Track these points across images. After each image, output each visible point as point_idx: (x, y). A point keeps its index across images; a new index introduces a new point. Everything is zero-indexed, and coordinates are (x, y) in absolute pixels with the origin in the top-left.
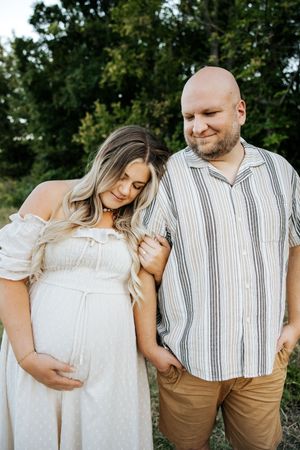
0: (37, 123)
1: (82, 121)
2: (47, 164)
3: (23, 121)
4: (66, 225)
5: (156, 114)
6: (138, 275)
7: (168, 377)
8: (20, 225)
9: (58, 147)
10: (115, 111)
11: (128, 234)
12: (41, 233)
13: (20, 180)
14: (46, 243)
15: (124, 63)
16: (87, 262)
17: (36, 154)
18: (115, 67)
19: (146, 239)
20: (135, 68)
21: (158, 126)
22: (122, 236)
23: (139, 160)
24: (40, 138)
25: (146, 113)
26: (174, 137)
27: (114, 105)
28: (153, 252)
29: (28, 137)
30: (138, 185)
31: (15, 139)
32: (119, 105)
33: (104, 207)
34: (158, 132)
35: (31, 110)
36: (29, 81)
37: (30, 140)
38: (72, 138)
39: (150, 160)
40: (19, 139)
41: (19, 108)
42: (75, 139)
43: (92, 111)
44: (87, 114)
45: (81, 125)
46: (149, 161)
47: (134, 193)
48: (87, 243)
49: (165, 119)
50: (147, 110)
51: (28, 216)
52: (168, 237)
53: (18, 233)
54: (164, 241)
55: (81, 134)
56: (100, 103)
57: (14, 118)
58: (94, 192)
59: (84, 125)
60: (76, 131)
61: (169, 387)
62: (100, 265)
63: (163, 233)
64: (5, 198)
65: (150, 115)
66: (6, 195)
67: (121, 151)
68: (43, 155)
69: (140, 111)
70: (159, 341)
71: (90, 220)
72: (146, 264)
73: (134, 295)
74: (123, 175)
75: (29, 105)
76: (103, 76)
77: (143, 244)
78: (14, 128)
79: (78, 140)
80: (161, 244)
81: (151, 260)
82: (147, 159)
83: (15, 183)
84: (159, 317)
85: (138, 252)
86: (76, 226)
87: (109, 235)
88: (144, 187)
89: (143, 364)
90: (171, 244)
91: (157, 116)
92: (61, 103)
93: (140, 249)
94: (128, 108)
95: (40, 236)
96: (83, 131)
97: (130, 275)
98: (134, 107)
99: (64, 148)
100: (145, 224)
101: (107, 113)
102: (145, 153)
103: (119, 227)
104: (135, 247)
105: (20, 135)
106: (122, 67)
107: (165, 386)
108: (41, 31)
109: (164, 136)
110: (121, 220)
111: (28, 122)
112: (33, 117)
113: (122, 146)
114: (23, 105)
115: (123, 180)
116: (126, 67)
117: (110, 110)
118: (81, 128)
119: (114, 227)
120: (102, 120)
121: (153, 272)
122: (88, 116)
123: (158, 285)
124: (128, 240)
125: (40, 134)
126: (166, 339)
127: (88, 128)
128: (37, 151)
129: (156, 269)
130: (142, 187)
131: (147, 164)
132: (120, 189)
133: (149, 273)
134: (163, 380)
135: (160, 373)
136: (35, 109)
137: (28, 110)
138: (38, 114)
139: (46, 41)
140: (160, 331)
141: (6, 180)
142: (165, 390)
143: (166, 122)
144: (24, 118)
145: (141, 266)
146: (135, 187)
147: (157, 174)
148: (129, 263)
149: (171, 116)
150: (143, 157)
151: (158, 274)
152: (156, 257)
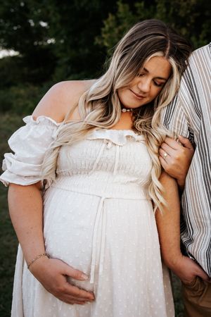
0: (58, 25)
1: (105, 22)
2: (69, 68)
3: (44, 24)
4: (81, 126)
5: (182, 13)
6: (159, 179)
7: (194, 290)
8: (32, 128)
9: (81, 50)
10: (139, 11)
11: (148, 136)
12: (55, 136)
13: (42, 86)
14: (61, 146)
16: (105, 165)
17: (57, 59)
19: (168, 141)
21: (184, 25)
22: (141, 137)
23: (159, 54)
24: (62, 41)
25: (171, 11)
26: (201, 36)
27: (137, 5)
28: (174, 154)
29: (50, 41)
30: (159, 81)
31: (36, 43)
32: (142, 4)
33: (123, 106)
34: (184, 31)
35: (52, 12)
37: (51, 44)
38: (94, 40)
39: (171, 53)
40: (40, 43)
41: (39, 11)
42: (97, 41)
43: (115, 12)
44: (110, 15)
45: (104, 26)
46: (170, 55)
47: (155, 90)
48: (104, 145)
49: (191, 17)
50: (172, 9)
51: (41, 118)
52: (191, 138)
53: (30, 137)
54: (186, 142)
55: (104, 35)
56: (123, 2)
57: (35, 22)
58: (112, 88)
59: (107, 26)
60: (99, 33)
61: (194, 300)
62: (118, 169)
63: (186, 133)
64: (27, 105)
65: (175, 14)
66: (27, 102)
67: (140, 45)
68: (66, 59)
69: (164, 10)
70: (184, 250)
71: (107, 120)
72: (167, 167)
73: (155, 201)
74: (142, 71)
75: (50, 7)
77: (164, 146)
78: (34, 31)
79: (100, 43)
80: (184, 145)
81: (173, 162)
82: (167, 52)
83: (36, 88)
84: (183, 225)
85: (159, 154)
86: (91, 127)
87: (128, 137)
88: (165, 84)
89: (167, 276)
90: (194, 146)
91: (183, 15)
92: (82, 4)
93: (161, 151)
94: (152, 7)
95: (53, 139)
96: (105, 33)
97: (151, 180)
98: (158, 6)
99: (87, 51)
100: (166, 124)
101: (130, 14)
102: (166, 46)
103: (139, 129)
104: (156, 149)
105: (41, 40)
107: (190, 299)
109: (190, 36)
110: (141, 121)
111: (49, 25)
112: (54, 20)
113: (141, 39)
114: (44, 7)
115: (141, 75)
117: (133, 10)
118: (103, 29)
119: (134, 128)
120: (125, 21)
121: (176, 175)
122: (111, 17)
123: (181, 190)
124: (148, 141)
125: (61, 38)
126: (190, 248)
127: (111, 29)
128: (59, 55)
129: (179, 172)
130: (162, 84)
131: (168, 58)
132: (140, 86)
133: (171, 177)
134: (188, 293)
135: (185, 285)
136: (55, 11)
137: (48, 12)
138: (59, 17)
140: (184, 240)
141: (27, 86)
142: (191, 304)
143: (192, 21)
144: (44, 21)
145: (162, 169)
146: (155, 84)
147: (179, 68)
149: (197, 14)
150: (164, 51)
151: (181, 177)
152: (178, 159)
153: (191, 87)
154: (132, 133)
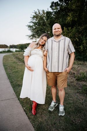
12: (30, 49)
15: (72, 17)
18: (69, 18)
20: (75, 18)
21: (80, 34)
27: (69, 28)
33: (40, 45)
36: (49, 22)
56: (65, 27)
76: (67, 20)
91: (80, 31)
93: (44, 52)
106: (71, 18)
108: (53, 9)
116: (72, 18)
117: (68, 29)
124: (42, 51)
132: (42, 41)
136: (50, 29)
139: (54, 12)
145: (44, 55)
148: (42, 54)
151: (46, 56)
153: (48, 43)
154: (40, 50)
